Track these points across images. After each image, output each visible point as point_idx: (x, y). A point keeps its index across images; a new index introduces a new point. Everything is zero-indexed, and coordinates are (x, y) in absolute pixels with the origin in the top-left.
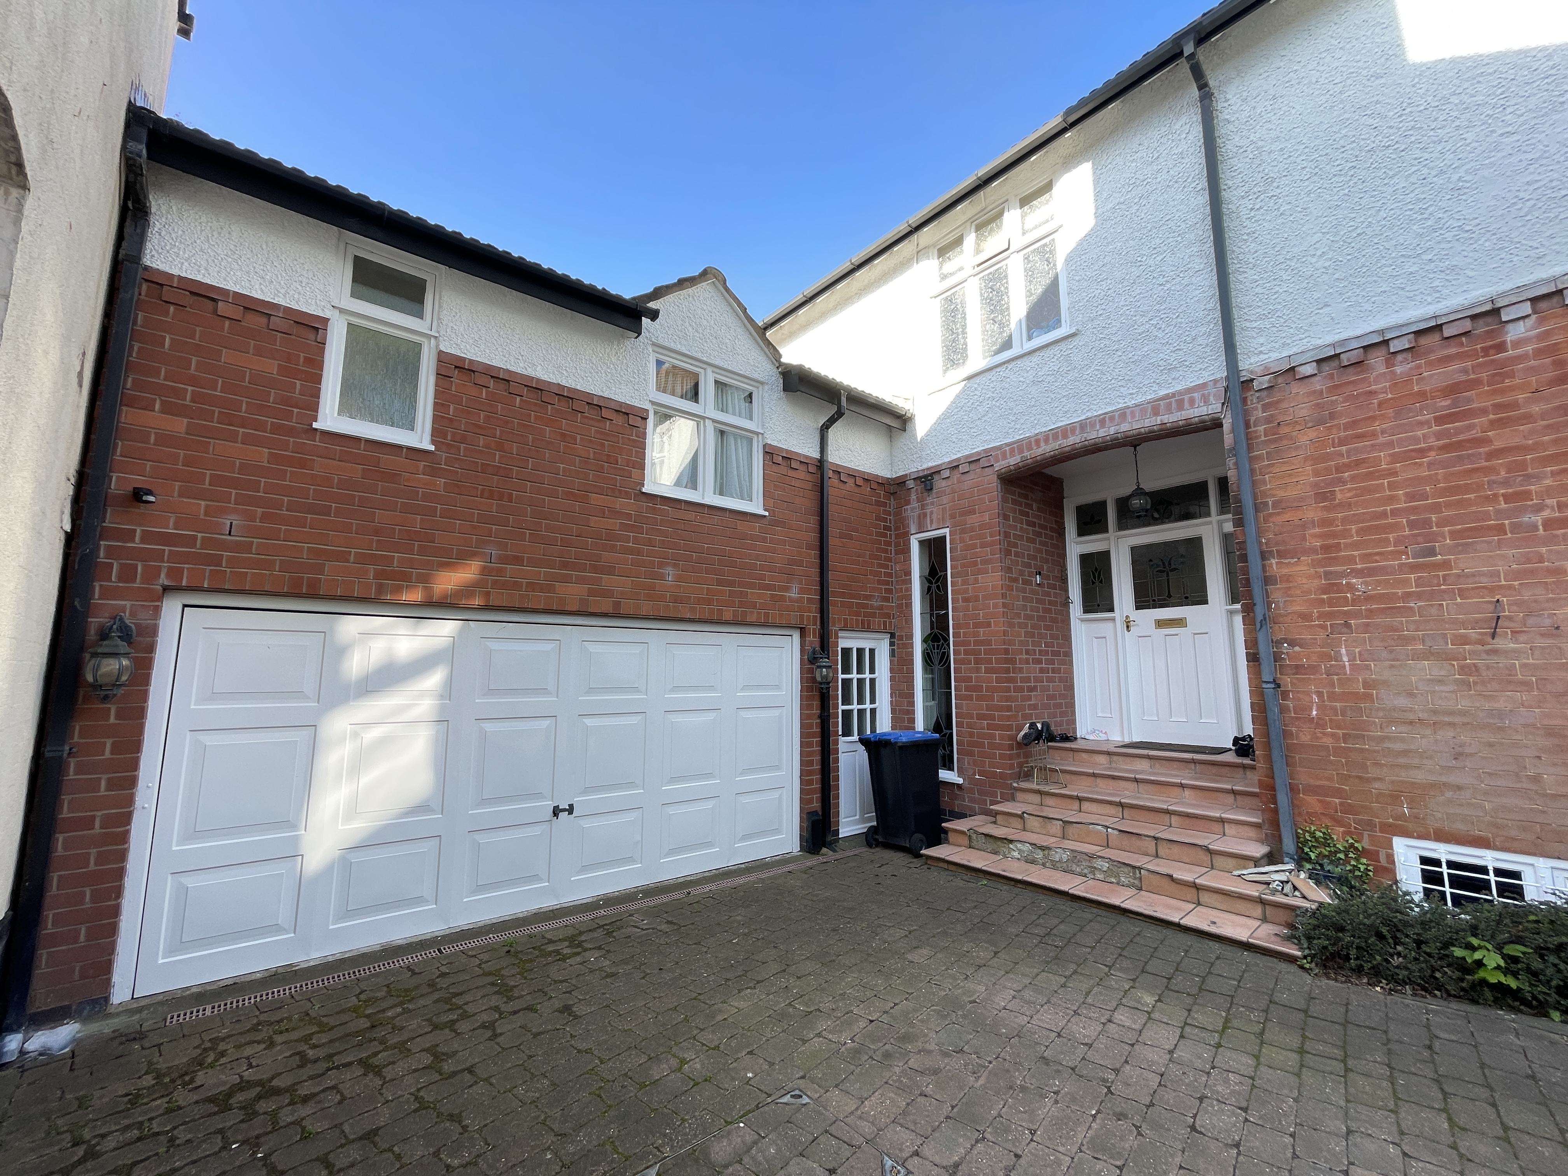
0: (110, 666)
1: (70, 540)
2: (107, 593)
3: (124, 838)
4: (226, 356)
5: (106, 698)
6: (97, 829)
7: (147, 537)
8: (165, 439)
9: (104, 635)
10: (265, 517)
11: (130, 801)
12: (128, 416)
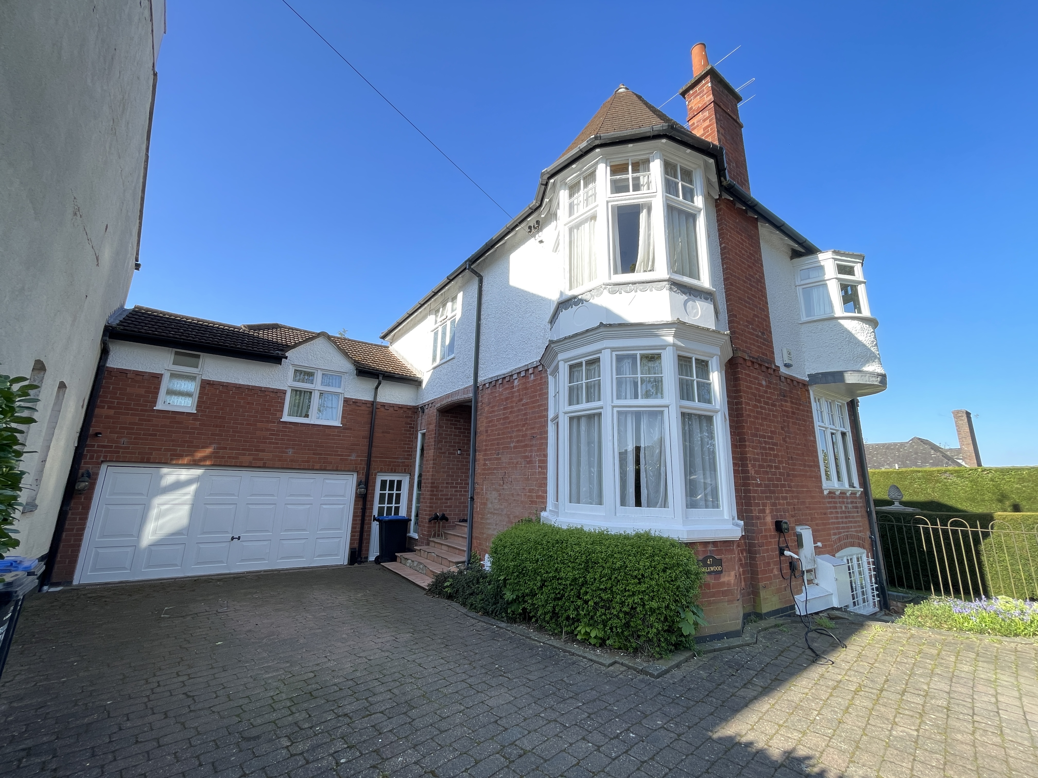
0: (83, 485)
1: (77, 449)
2: (86, 463)
3: (82, 535)
4: (129, 390)
5: (80, 494)
6: (75, 532)
7: (98, 446)
8: (107, 417)
9: (83, 476)
10: (135, 438)
11: (85, 524)
12: (97, 411)
